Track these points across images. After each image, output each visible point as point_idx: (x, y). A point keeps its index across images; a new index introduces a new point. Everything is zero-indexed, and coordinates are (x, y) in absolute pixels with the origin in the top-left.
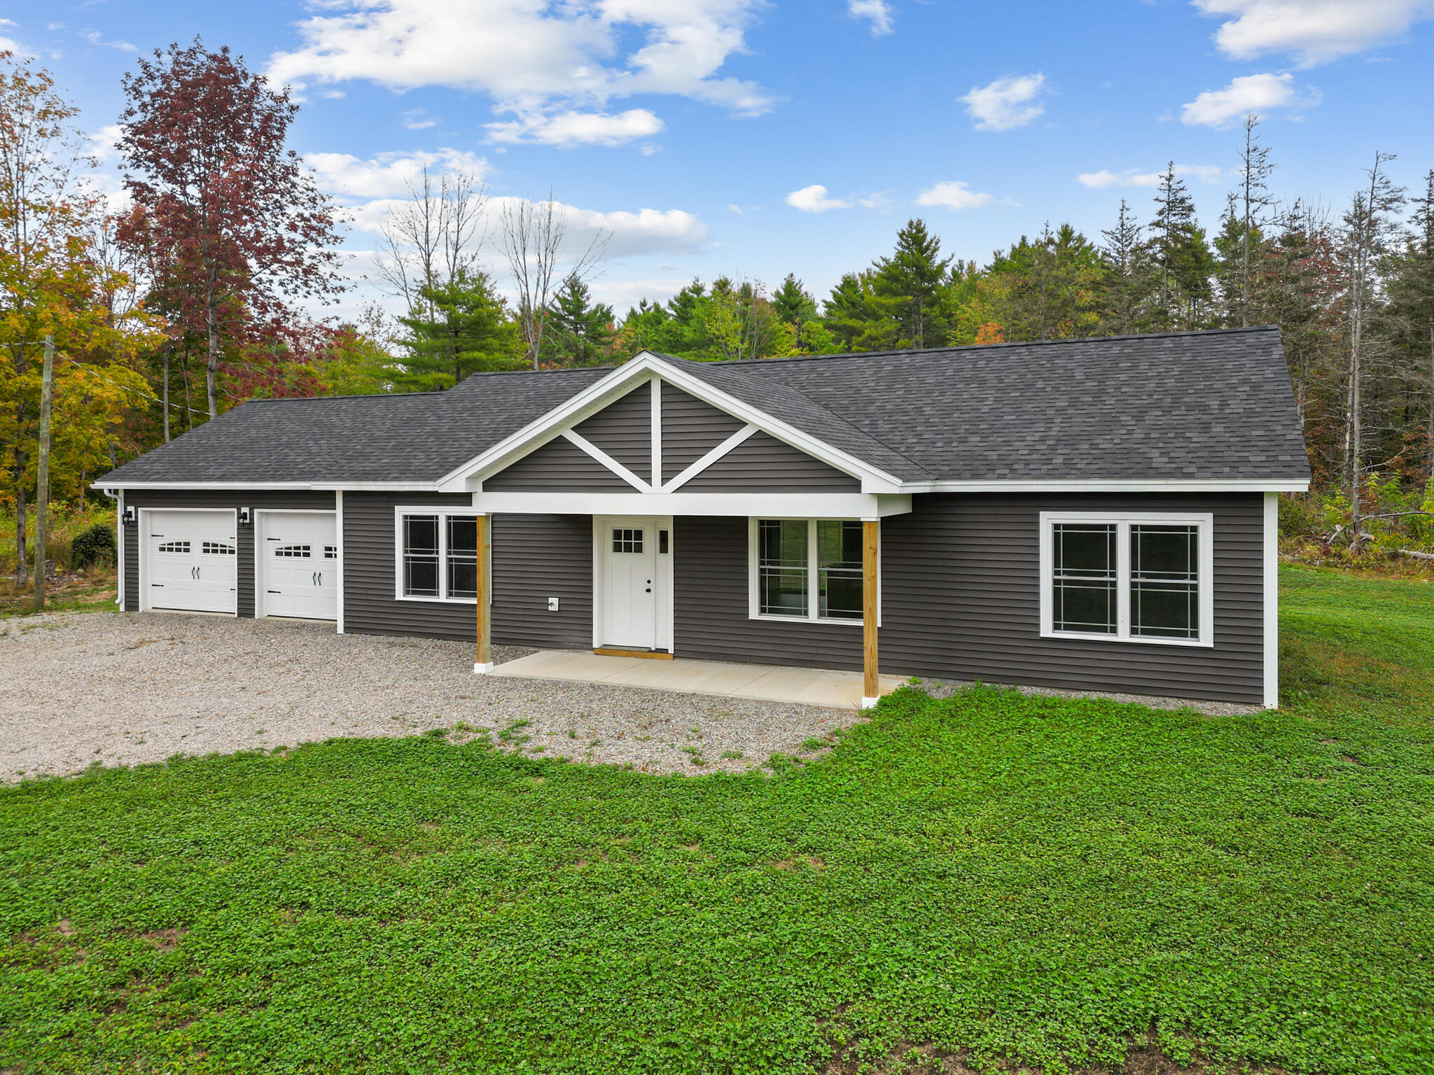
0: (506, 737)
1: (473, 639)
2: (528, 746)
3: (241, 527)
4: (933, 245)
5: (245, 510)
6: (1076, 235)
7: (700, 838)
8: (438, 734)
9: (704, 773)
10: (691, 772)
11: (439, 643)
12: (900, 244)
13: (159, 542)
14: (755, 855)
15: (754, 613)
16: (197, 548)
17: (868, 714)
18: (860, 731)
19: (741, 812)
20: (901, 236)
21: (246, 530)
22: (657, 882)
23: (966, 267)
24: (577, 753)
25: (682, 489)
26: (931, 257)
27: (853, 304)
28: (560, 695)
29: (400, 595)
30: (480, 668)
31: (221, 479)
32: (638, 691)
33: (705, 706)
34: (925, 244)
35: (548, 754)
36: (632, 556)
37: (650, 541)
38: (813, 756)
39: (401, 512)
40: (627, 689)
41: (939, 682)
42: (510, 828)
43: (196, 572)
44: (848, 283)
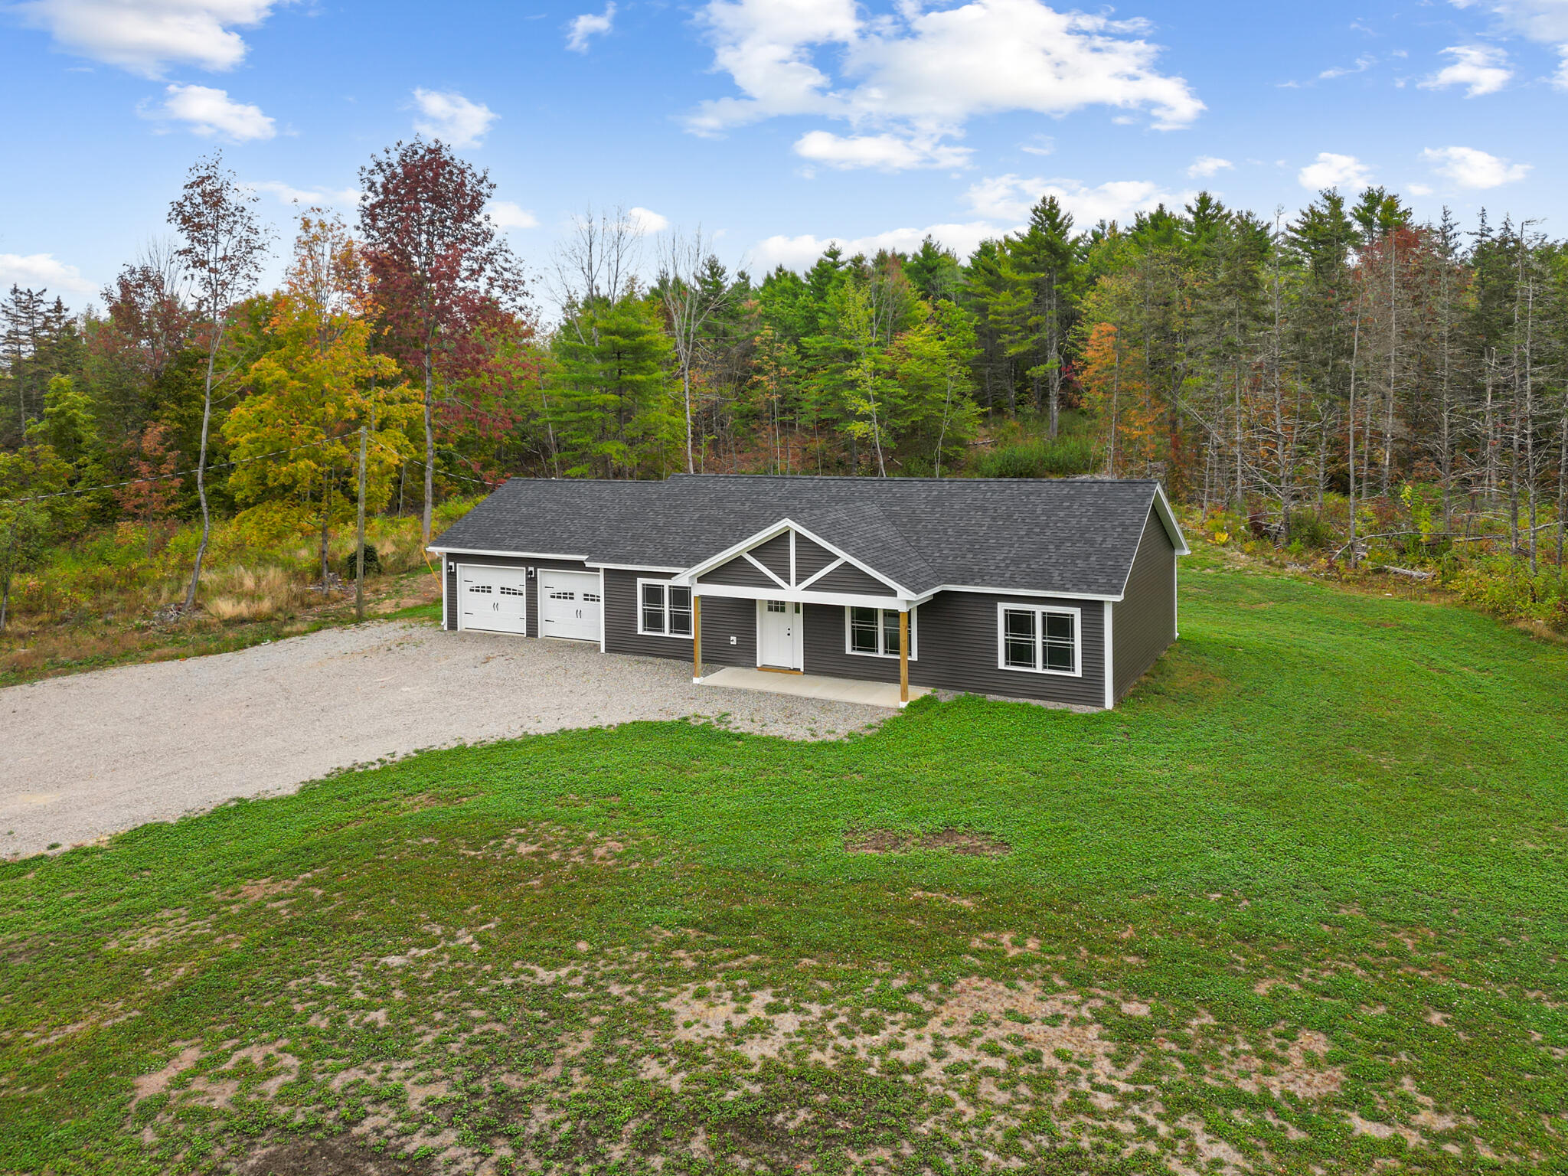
0: (719, 721)
1: (692, 660)
2: (731, 726)
3: (528, 579)
4: (1066, 221)
5: (531, 569)
6: (1214, 202)
7: (812, 767)
8: (686, 719)
9: (816, 740)
10: (810, 740)
11: (665, 660)
12: (1033, 220)
13: (470, 585)
14: (834, 774)
15: (849, 650)
16: (496, 590)
17: (901, 710)
18: (896, 720)
19: (830, 757)
20: (1034, 212)
21: (532, 581)
22: (794, 783)
23: (1108, 226)
24: (755, 730)
25: (807, 588)
26: (1064, 233)
27: (991, 272)
28: (743, 698)
29: (640, 631)
30: (696, 680)
31: (516, 549)
32: (784, 696)
33: (819, 705)
34: (1058, 220)
35: (742, 730)
36: (779, 614)
37: (789, 610)
38: (868, 733)
39: (641, 582)
40: (778, 695)
41: (948, 691)
42: (732, 763)
43: (496, 606)
44: (986, 249)
